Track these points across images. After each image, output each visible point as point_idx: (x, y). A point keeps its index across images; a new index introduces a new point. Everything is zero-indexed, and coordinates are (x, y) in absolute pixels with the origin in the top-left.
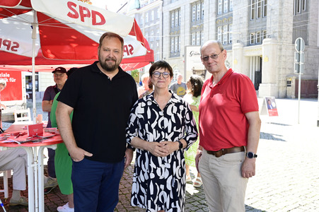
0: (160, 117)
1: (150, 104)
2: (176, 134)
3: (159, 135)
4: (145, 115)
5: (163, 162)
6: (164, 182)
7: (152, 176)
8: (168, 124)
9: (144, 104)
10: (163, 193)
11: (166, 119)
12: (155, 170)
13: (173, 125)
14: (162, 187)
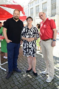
0: (29, 31)
1: (27, 28)
2: (34, 36)
3: (29, 36)
5: (30, 43)
6: (31, 48)
7: (28, 47)
8: (31, 33)
9: (25, 28)
10: (31, 51)
11: (31, 32)
12: (28, 45)
13: (33, 33)
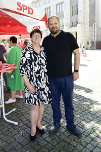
0: (39, 58)
3: (40, 67)
4: (31, 57)
5: (43, 80)
6: (43, 90)
8: (43, 61)
9: (29, 52)
10: (43, 95)
11: (42, 59)
14: (43, 92)
